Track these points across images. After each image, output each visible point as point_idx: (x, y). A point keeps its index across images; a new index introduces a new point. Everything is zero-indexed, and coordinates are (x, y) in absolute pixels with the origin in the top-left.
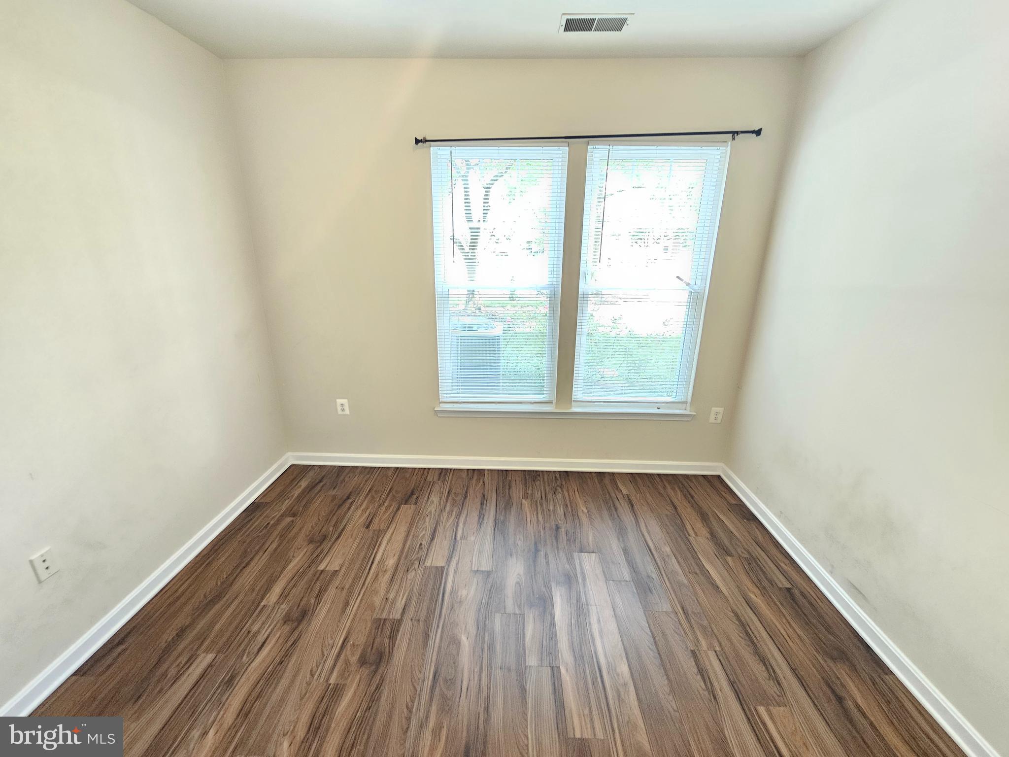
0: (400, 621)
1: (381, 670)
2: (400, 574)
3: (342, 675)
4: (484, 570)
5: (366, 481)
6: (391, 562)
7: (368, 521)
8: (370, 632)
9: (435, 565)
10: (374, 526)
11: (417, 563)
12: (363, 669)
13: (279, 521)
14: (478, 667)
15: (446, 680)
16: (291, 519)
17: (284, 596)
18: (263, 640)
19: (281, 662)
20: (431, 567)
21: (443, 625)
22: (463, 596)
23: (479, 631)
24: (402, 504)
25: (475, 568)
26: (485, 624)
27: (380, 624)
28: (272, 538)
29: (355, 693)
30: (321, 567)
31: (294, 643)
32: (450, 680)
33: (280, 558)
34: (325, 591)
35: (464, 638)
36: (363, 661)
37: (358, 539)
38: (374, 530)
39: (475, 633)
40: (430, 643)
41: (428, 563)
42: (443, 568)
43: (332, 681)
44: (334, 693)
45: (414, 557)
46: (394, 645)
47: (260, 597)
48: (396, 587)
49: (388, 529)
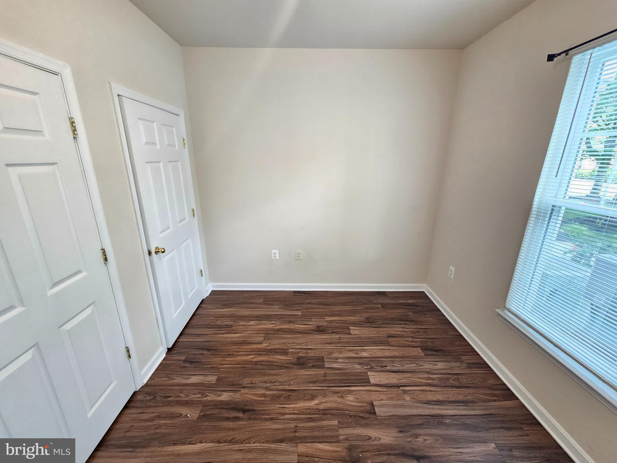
0: (324, 367)
1: (295, 366)
2: (357, 361)
3: (292, 352)
4: (376, 410)
5: (432, 324)
6: (365, 354)
7: (394, 336)
8: (316, 357)
9: (370, 378)
10: (390, 339)
11: (369, 367)
12: (295, 359)
13: (376, 304)
14: (297, 412)
15: (289, 396)
16: (381, 307)
17: (331, 321)
18: (307, 324)
19: (298, 332)
20: (368, 376)
21: (324, 389)
22: (348, 398)
23: (321, 411)
24: (420, 347)
25: (375, 403)
26: (328, 414)
27: (321, 359)
28: (364, 306)
29: (284, 359)
30: (350, 328)
31: (307, 333)
32: (289, 398)
33: (352, 313)
34: (337, 334)
35: (316, 402)
36: (299, 358)
37: (378, 335)
38: (388, 340)
39: (320, 408)
40: (311, 385)
41: (369, 373)
42: (370, 382)
43: (290, 350)
44: (284, 352)
45: (373, 365)
46: (309, 368)
47: (329, 315)
48: (346, 361)
49: (391, 346)
